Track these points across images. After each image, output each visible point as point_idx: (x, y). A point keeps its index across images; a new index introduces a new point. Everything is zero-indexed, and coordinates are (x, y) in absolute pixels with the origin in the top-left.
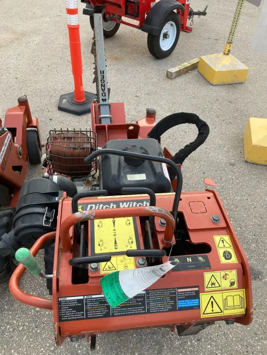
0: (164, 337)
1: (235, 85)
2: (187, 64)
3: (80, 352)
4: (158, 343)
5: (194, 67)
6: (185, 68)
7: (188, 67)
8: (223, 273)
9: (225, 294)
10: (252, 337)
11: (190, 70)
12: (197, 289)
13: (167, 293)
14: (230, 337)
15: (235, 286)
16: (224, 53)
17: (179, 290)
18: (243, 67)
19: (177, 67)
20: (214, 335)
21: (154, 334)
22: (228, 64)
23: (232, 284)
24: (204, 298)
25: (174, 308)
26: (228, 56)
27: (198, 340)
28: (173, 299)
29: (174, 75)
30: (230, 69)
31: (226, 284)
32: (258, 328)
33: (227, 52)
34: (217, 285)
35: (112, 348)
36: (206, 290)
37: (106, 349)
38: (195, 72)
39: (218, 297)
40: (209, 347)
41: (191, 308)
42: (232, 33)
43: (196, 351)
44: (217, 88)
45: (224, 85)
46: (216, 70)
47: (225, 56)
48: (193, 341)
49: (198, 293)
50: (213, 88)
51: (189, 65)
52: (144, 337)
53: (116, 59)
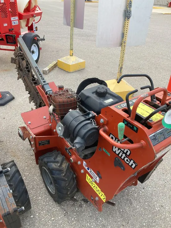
0: (128, 196)
1: (81, 71)
2: (51, 65)
3: (92, 227)
4: (127, 200)
5: (55, 66)
6: (52, 67)
7: (52, 66)
10: (163, 175)
11: (54, 68)
16: (70, 55)
18: (82, 61)
19: (47, 68)
20: (148, 183)
21: (123, 196)
22: (74, 60)
26: (73, 56)
29: (48, 72)
30: (76, 62)
32: (163, 171)
33: (71, 55)
35: (108, 215)
37: (105, 217)
38: (57, 68)
40: (150, 189)
42: (71, 44)
43: (146, 194)
44: (74, 74)
45: (76, 71)
46: (70, 64)
47: (71, 57)
48: (142, 190)
50: (71, 74)
51: (53, 65)
53: (6, 70)
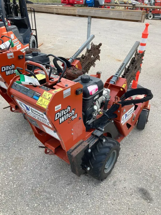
0: (75, 182)
4: (71, 182)
8: (49, 94)
9: (46, 100)
12: (40, 95)
13: (33, 92)
14: (103, 206)
15: (50, 99)
17: (36, 93)
20: (96, 199)
21: (73, 178)
23: (49, 98)
24: (40, 98)
25: (32, 97)
27: (87, 194)
28: (34, 94)
31: (47, 97)
34: (45, 96)
36: (42, 96)
37: (53, 168)
39: (44, 100)
41: (36, 99)
43: (82, 197)
49: (40, 96)
52: (68, 176)
